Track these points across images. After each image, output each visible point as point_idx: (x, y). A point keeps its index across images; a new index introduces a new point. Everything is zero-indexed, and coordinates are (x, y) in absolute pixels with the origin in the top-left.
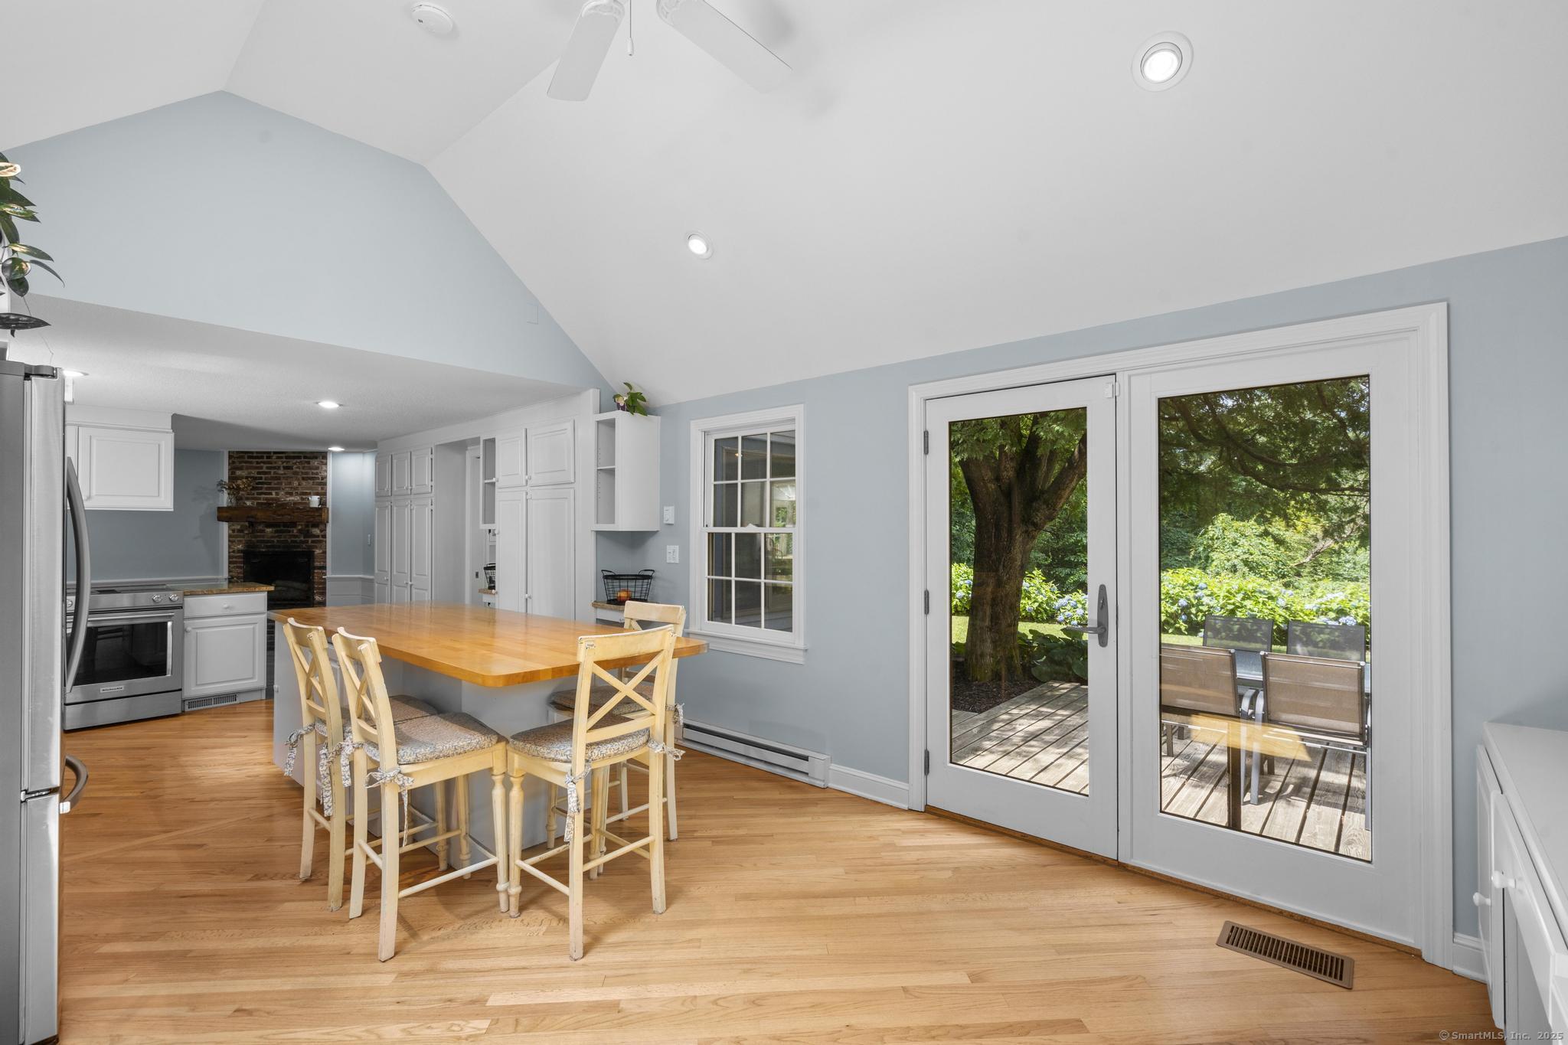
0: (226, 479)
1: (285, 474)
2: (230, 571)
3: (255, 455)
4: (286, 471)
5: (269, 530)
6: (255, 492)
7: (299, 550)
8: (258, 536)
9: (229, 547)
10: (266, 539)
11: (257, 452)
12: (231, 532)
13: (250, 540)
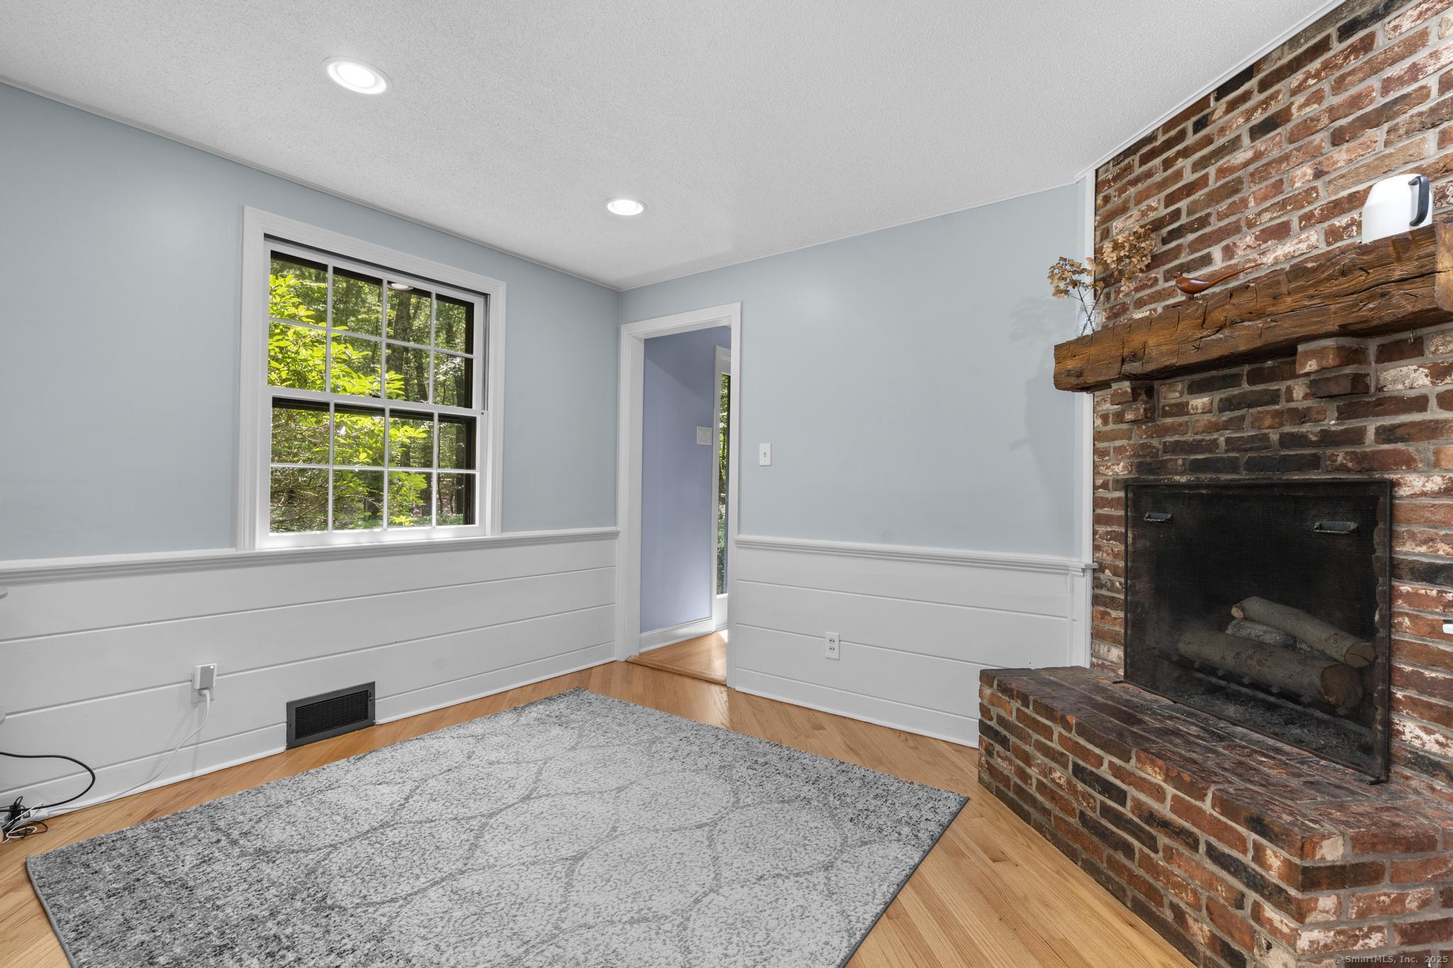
0: (1084, 253)
1: (1258, 156)
2: (1096, 548)
3: (1161, 139)
4: (1261, 144)
5: (1199, 402)
6: (1158, 273)
7: (1314, 476)
8: (1167, 430)
9: (1096, 472)
10: (1189, 437)
11: (1168, 126)
12: (1099, 422)
13: (1143, 446)
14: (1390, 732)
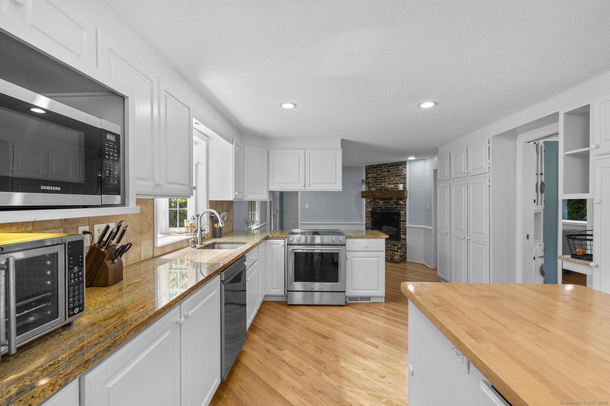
0: (364, 179)
1: (387, 174)
2: (366, 221)
3: (375, 166)
4: (388, 173)
5: (381, 202)
6: (375, 184)
7: (394, 211)
8: (377, 205)
9: (366, 210)
10: (380, 206)
11: (376, 165)
12: (366, 203)
13: (373, 207)
14: (401, 237)
